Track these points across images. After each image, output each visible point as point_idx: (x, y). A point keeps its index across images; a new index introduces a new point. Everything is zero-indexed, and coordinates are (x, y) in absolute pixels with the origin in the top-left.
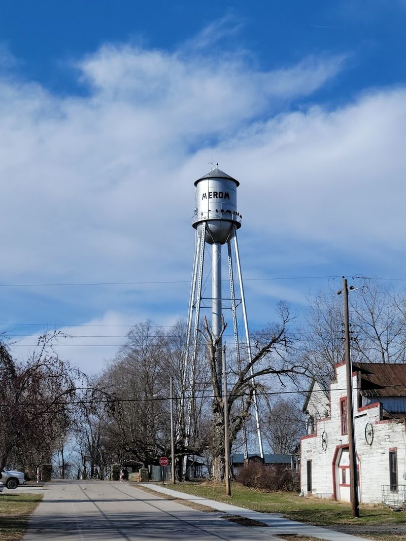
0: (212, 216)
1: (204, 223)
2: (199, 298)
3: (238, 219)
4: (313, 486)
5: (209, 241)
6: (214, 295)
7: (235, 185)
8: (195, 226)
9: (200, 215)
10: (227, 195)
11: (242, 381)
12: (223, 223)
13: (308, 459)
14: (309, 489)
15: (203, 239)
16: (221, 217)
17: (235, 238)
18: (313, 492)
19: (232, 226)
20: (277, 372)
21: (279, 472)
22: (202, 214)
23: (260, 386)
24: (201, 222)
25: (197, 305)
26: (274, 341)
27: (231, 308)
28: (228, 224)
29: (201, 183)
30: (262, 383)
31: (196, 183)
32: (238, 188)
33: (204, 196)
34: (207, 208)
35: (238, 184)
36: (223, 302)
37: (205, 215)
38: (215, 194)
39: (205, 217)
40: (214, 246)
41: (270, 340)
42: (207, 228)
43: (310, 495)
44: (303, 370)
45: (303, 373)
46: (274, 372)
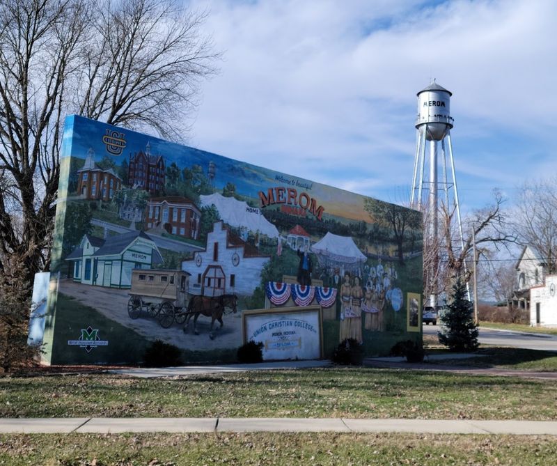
0: (431, 120)
1: (425, 125)
2: (421, 182)
3: (451, 122)
4: (541, 320)
5: (429, 138)
6: (432, 179)
7: (448, 95)
8: (418, 127)
9: (421, 119)
10: (443, 104)
11: (469, 246)
12: (440, 125)
13: (537, 302)
14: (538, 321)
15: (424, 137)
16: (438, 120)
17: (449, 137)
18: (541, 324)
19: (447, 127)
20: (494, 240)
21: (511, 310)
22: (423, 118)
23: (486, 250)
24: (422, 124)
25: (420, 187)
26: (491, 217)
27: (444, 190)
28: (444, 126)
29: (421, 95)
30: (487, 248)
31: (418, 94)
32: (451, 97)
33: (425, 104)
34: (427, 113)
35: (451, 94)
36: (439, 185)
37: (425, 119)
38: (434, 103)
39: (427, 120)
40: (432, 143)
41: (488, 217)
42: (427, 129)
43: (538, 326)
44: (513, 239)
45: (514, 241)
46: (492, 240)
